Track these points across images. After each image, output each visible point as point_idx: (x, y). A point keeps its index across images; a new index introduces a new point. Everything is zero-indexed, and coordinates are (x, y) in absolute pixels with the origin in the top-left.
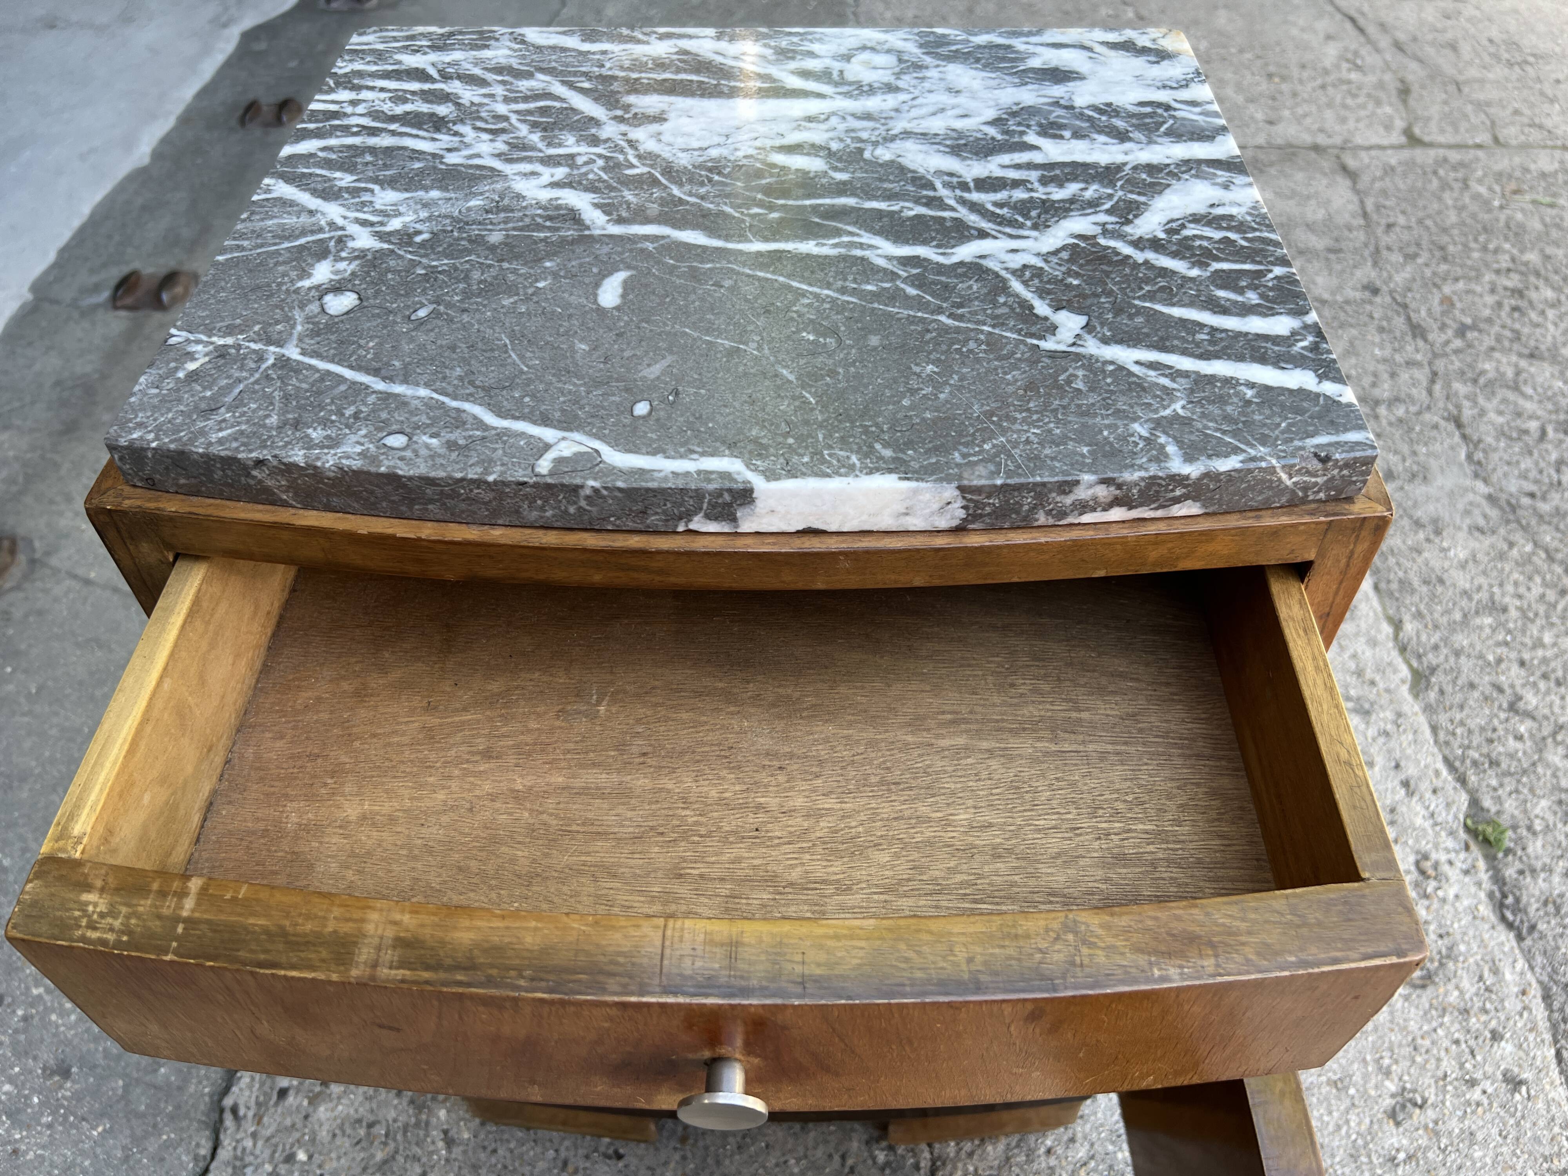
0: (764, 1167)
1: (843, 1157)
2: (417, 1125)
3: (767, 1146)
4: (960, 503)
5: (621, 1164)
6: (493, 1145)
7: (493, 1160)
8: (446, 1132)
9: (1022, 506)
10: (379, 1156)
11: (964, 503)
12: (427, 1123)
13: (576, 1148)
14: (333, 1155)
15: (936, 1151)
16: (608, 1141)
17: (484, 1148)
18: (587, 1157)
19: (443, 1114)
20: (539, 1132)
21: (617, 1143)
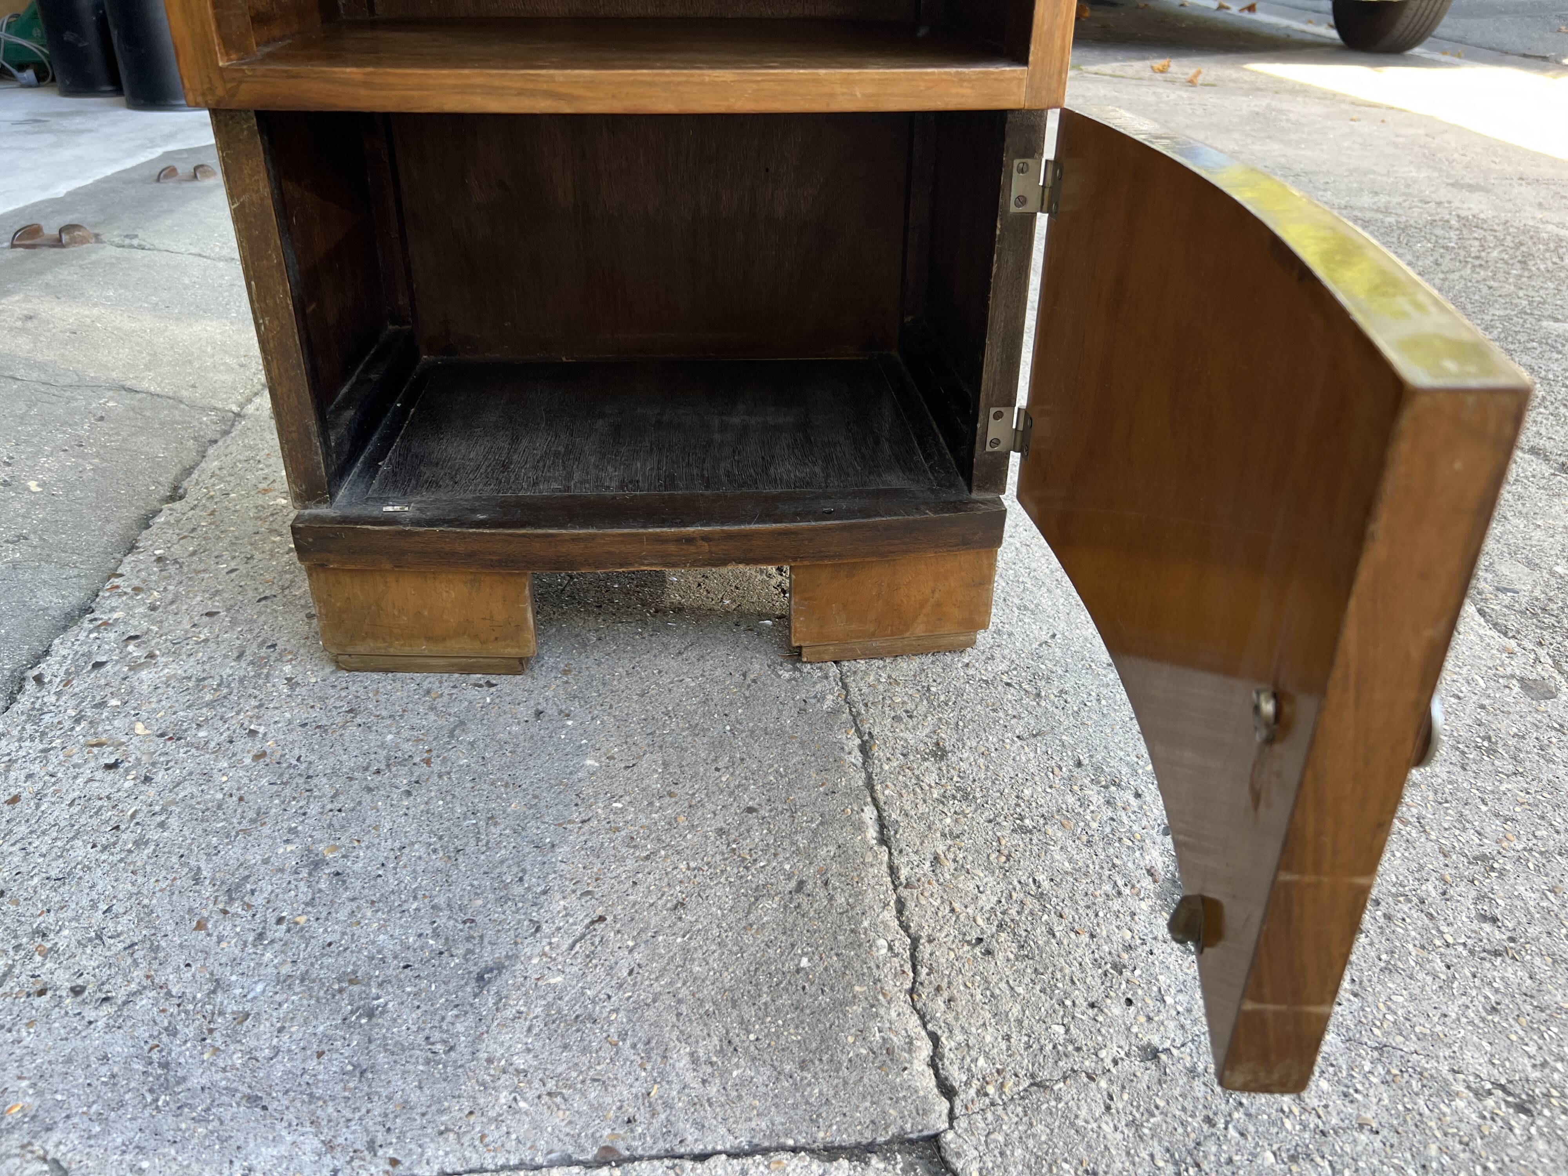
0: (657, 684)
1: (744, 675)
2: (258, 676)
3: (660, 672)
5: (493, 689)
6: (344, 685)
7: (343, 694)
8: (289, 679)
10: (208, 697)
12: (268, 676)
13: (441, 682)
14: (154, 700)
15: (845, 669)
16: (479, 676)
17: (334, 687)
18: (455, 687)
19: (287, 668)
20: (399, 675)
21: (489, 677)
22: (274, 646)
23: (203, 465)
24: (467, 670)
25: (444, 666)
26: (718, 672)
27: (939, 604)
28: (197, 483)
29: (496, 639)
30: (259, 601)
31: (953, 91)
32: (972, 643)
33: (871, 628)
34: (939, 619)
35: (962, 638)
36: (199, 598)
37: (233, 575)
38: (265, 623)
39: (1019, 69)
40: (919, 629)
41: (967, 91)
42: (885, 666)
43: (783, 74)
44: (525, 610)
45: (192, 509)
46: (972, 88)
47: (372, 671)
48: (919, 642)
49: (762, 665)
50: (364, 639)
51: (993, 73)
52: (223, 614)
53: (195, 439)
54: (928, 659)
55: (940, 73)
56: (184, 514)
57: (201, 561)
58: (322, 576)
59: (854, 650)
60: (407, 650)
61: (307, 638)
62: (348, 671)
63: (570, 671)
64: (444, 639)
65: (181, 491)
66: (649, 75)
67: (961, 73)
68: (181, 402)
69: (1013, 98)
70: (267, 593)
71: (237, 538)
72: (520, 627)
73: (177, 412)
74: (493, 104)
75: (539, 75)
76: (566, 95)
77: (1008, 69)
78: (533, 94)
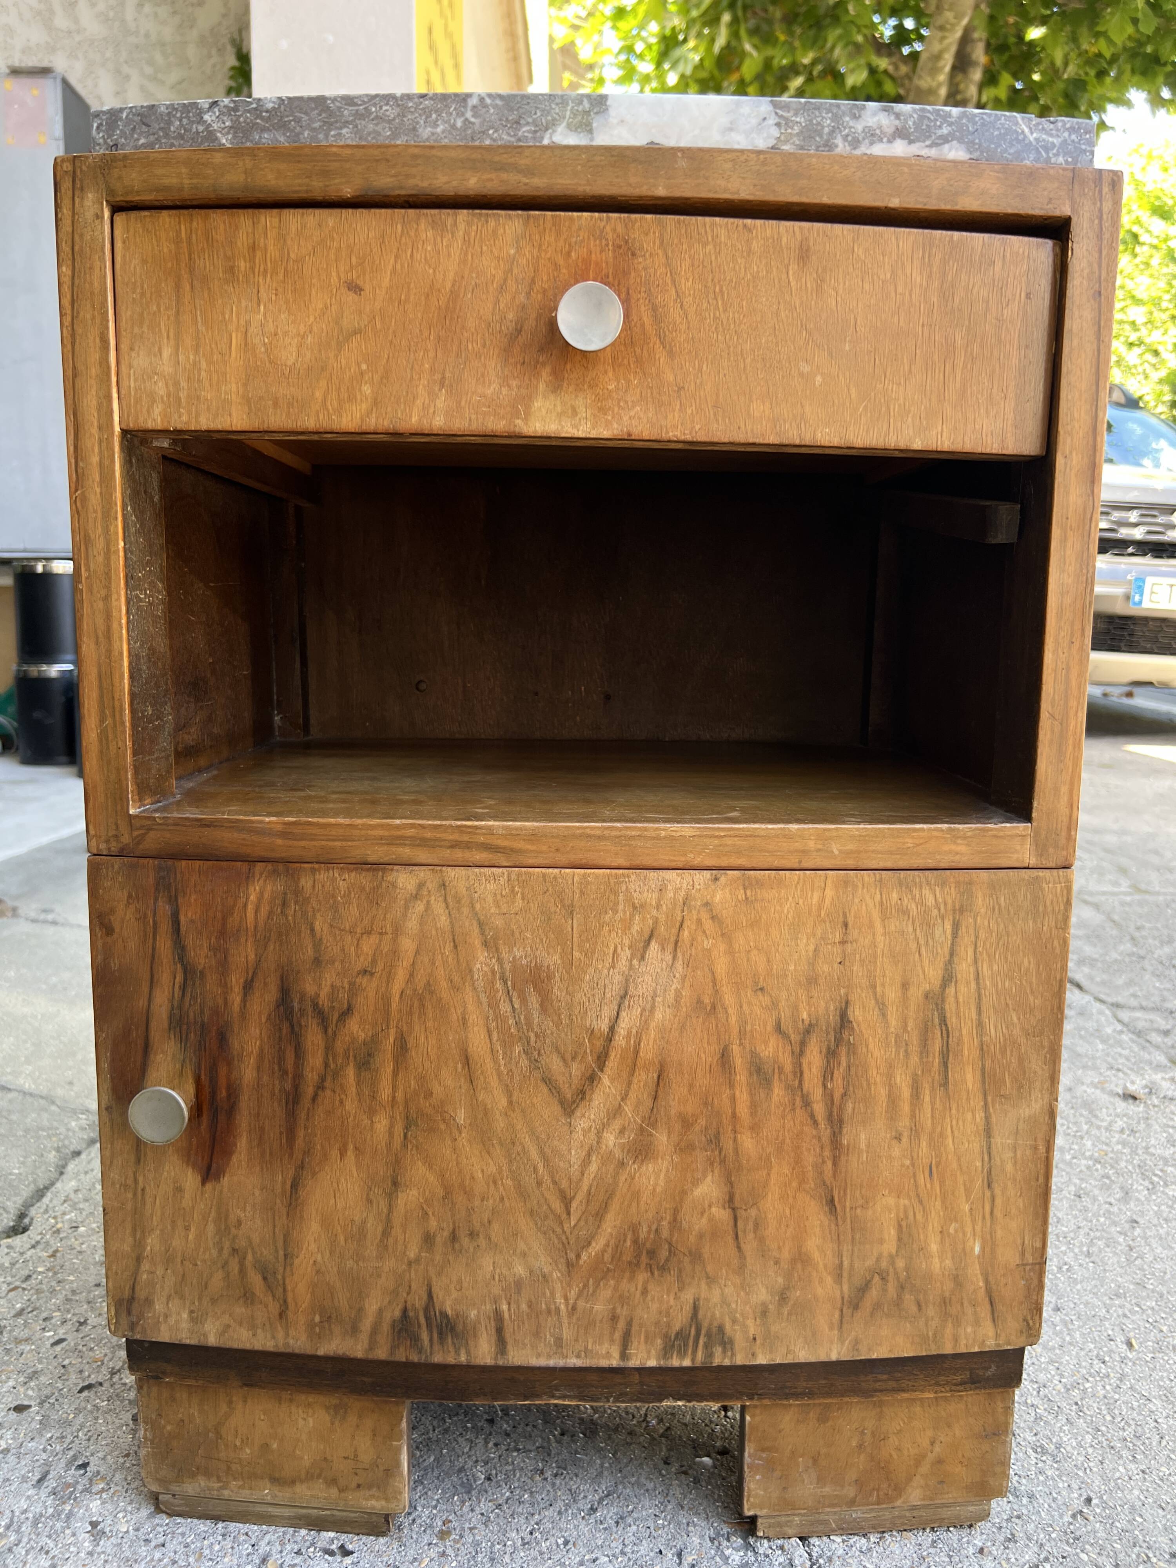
1: (679, 1555)
2: (56, 1515)
3: (566, 1543)
4: (772, 120)
5: (348, 1560)
6: (161, 1540)
7: (158, 1555)
8: (94, 1524)
9: (823, 127)
11: (777, 120)
12: (69, 1516)
13: (282, 1544)
15: (815, 1551)
16: (332, 1534)
17: (147, 1541)
18: (299, 1552)
19: (95, 1505)
20: (233, 1526)
21: (344, 1538)
22: (84, 1466)
23: (59, 1185)
24: (318, 1524)
25: (289, 1518)
26: (644, 1548)
27: (940, 1462)
28: (46, 1211)
29: (359, 1486)
30: (80, 1391)
31: (946, 848)
32: (985, 1516)
33: (850, 1492)
34: (942, 1482)
35: (971, 1508)
36: (11, 1383)
37: (58, 1348)
38: (82, 1426)
39: (1021, 827)
40: (915, 1495)
41: (963, 849)
42: (870, 1550)
43: (748, 830)
44: (399, 1450)
45: (33, 1247)
46: (968, 845)
47: (199, 1518)
48: (915, 1513)
49: (702, 1537)
50: (193, 1476)
51: (992, 829)
52: (35, 1409)
53: (58, 1150)
54: (926, 1538)
55: (930, 829)
56: (22, 1254)
57: (26, 1324)
58: (155, 1390)
59: (826, 1522)
60: (245, 1495)
61: (127, 1455)
62: (170, 1515)
63: (449, 1533)
64: (293, 1482)
65: (26, 1221)
66: (598, 828)
67: (954, 830)
68: (53, 1102)
69: (1015, 856)
70: (93, 1380)
71: (74, 1292)
72: (391, 1471)
73: (45, 1116)
74: (422, 856)
75: (476, 827)
76: (505, 848)
77: (1008, 825)
78: (468, 846)
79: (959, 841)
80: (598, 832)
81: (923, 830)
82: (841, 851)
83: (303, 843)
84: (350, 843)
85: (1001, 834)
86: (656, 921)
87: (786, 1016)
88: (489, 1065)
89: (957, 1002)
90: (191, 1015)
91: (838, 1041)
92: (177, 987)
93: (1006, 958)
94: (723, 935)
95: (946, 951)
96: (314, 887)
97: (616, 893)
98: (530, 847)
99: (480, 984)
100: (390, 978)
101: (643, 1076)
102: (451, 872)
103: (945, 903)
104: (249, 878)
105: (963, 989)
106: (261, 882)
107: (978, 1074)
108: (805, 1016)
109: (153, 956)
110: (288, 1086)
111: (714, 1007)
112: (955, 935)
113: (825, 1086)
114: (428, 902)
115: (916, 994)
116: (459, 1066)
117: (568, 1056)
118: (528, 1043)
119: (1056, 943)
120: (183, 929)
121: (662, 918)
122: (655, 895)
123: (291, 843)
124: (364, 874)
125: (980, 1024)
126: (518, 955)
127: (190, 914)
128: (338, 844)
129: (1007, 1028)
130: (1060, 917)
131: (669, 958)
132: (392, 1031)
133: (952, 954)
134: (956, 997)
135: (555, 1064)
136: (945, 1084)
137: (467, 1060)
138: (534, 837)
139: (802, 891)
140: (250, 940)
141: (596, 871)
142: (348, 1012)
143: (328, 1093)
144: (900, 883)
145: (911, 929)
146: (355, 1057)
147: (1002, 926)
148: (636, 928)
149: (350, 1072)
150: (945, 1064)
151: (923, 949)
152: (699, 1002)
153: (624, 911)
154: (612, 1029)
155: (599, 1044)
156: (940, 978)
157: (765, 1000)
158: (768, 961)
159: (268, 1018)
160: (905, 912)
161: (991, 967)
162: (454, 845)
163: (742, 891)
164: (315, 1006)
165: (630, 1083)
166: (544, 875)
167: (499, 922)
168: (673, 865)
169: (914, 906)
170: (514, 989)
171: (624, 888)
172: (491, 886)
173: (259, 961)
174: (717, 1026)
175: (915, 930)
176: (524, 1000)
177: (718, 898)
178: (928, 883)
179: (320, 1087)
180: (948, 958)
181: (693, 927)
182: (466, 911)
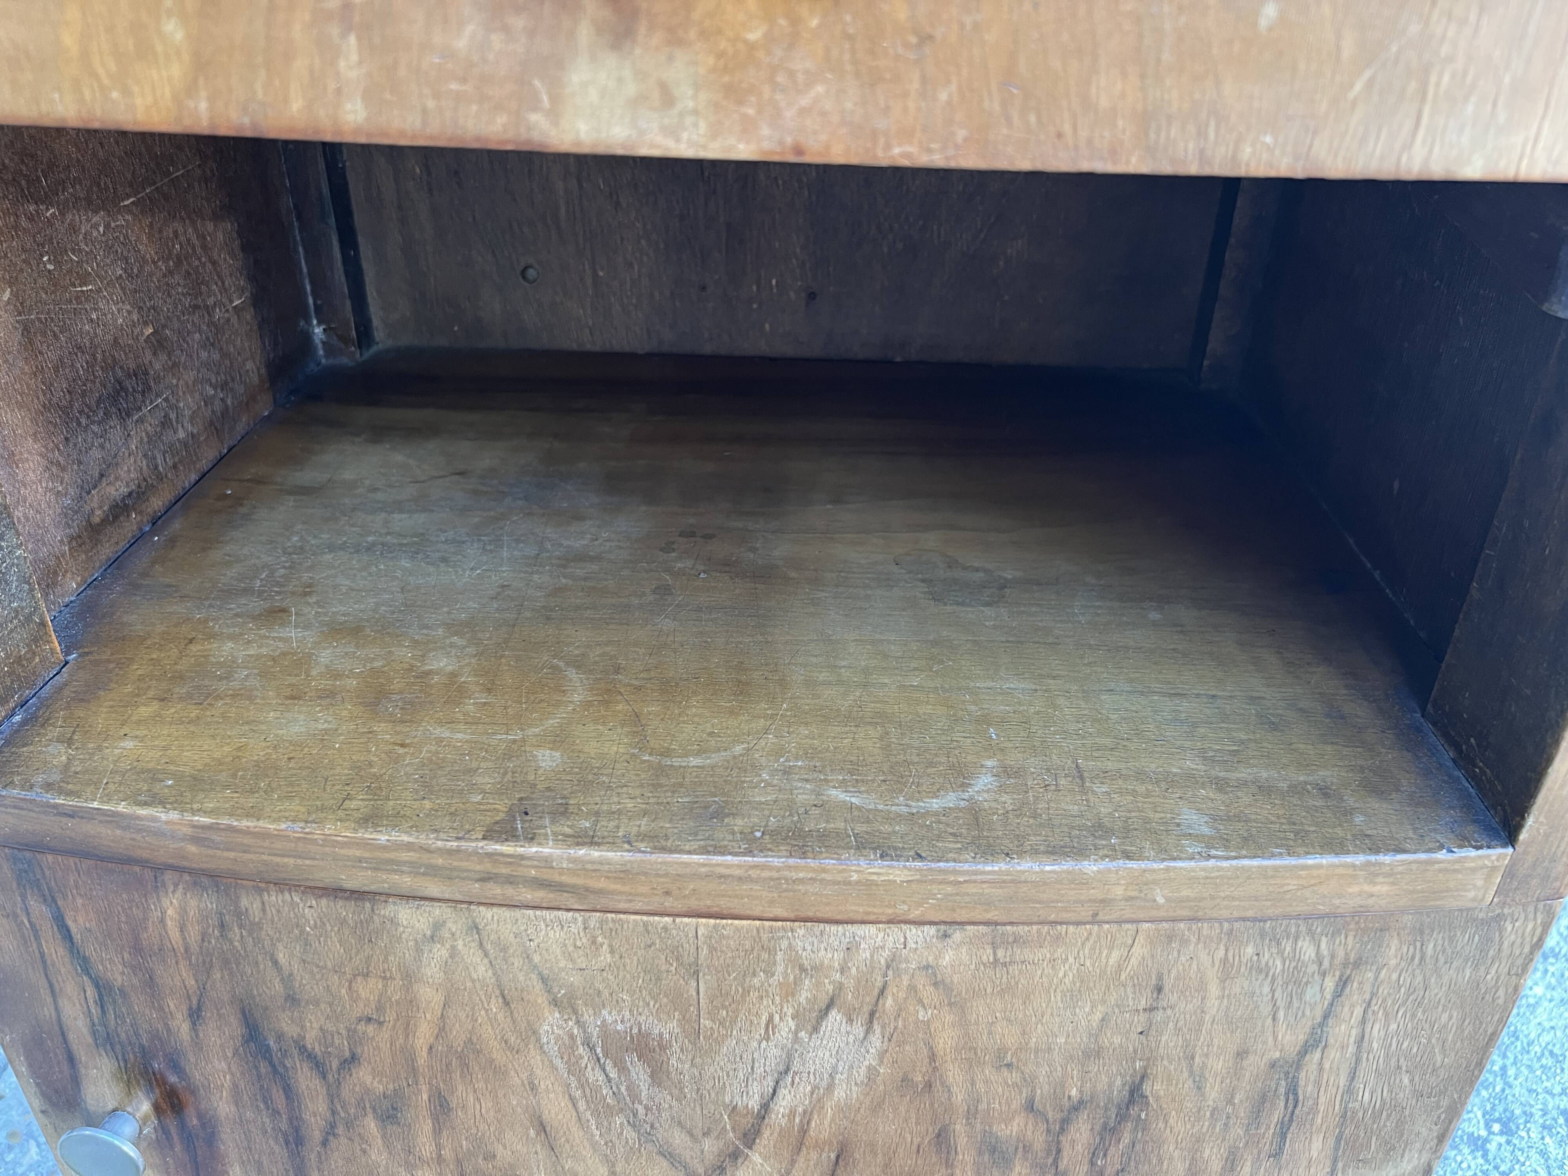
31: (1354, 889)
39: (1495, 854)
41: (1382, 889)
46: (1394, 885)
74: (433, 888)
75: (522, 857)
76: (574, 886)
77: (1473, 853)
78: (510, 880)
79: (1380, 879)
80: (737, 872)
81: (1320, 867)
82: (1168, 900)
83: (232, 855)
84: (308, 862)
85: (1457, 866)
86: (840, 987)
87: (1043, 1090)
88: (577, 1134)
89: (1321, 1069)
90: (123, 1036)
91: (1122, 1117)
92: (91, 1002)
93: (1413, 1016)
94: (950, 1004)
95: (1319, 1013)
96: (264, 910)
97: (772, 952)
98: (618, 887)
99: (553, 1049)
100: (408, 1028)
101: (814, 1155)
102: (487, 914)
103: (1333, 956)
104: (158, 886)
105: (1333, 1054)
106: (179, 894)
107: (1331, 1141)
108: (1074, 1092)
109: (44, 962)
110: (284, 1125)
111: (929, 1085)
112: (1338, 994)
113: (1092, 1163)
114: (453, 947)
115: (1255, 1063)
116: (532, 1132)
117: (698, 1132)
118: (635, 1115)
119: (1501, 992)
120: (77, 937)
121: (850, 983)
122: (838, 957)
123: (210, 852)
124: (341, 903)
125: (1349, 1090)
126: (609, 1019)
127: (81, 920)
128: (291, 861)
129: (1391, 1091)
130: (1520, 961)
131: (859, 1030)
132: (424, 1088)
133: (1326, 1017)
134: (1321, 1064)
135: (678, 1139)
136: (1276, 1154)
137: (542, 1128)
138: (624, 874)
139: (1093, 949)
140: (183, 964)
141: (736, 922)
142: (352, 1060)
143: (343, 1140)
144: (1262, 935)
145: (1266, 989)
146: (374, 1109)
147: (1420, 978)
148: (803, 996)
149: (371, 1125)
150: (1283, 1136)
151: (1281, 1014)
152: (905, 1080)
153: (786, 975)
154: (765, 1107)
155: (746, 1122)
156: (1301, 1043)
157: (1015, 1077)
158: (1024, 1033)
159: (236, 1053)
160: (1263, 970)
161: (1387, 1026)
162: (485, 878)
163: (989, 951)
164: (302, 1049)
165: (793, 1162)
166: (646, 925)
167: (575, 979)
168: (872, 918)
169: (1278, 963)
170: (606, 1055)
171: (784, 944)
172: (556, 934)
173: (203, 990)
174: (932, 1105)
175: (1273, 991)
176: (622, 1069)
177: (947, 959)
178: (1311, 933)
179: (330, 1131)
180: (1319, 1019)
181: (902, 995)
182: (517, 962)
